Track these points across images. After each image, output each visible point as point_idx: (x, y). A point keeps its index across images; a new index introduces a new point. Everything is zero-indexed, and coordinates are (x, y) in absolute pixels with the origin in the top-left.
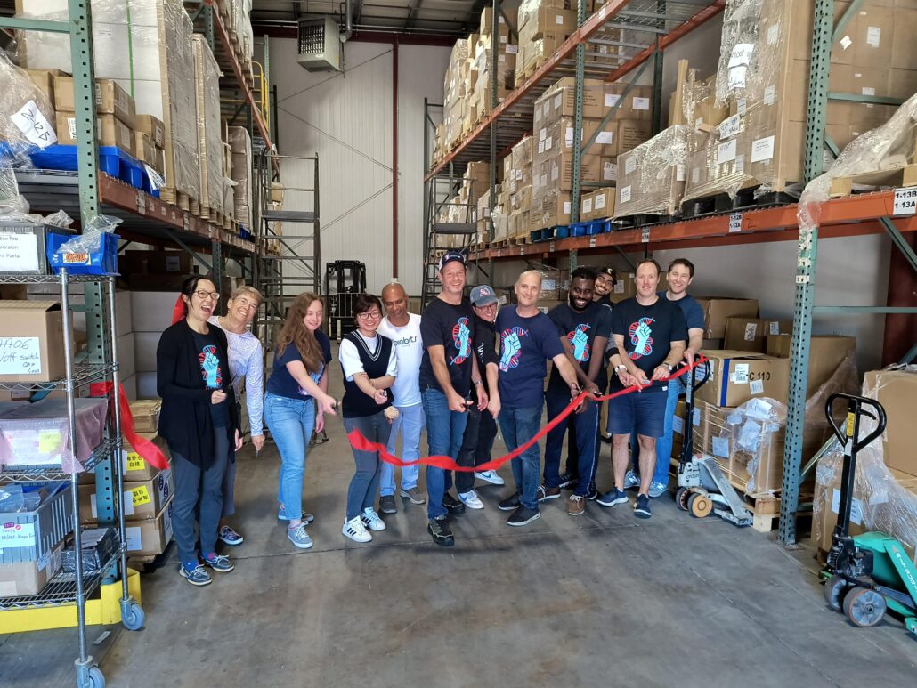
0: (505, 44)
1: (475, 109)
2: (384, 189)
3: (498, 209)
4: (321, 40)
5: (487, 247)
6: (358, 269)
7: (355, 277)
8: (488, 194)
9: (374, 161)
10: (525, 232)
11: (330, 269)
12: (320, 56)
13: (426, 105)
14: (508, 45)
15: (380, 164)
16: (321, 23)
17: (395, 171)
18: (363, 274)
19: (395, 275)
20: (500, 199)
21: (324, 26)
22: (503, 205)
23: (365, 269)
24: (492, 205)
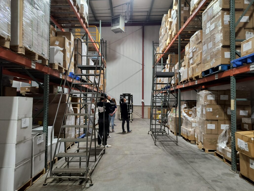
0: (183, 7)
1: (171, 35)
2: (139, 71)
3: (182, 68)
4: (119, 22)
5: (178, 84)
6: (130, 96)
7: (129, 99)
8: (178, 63)
9: (136, 62)
10: (199, 73)
11: (121, 97)
12: (118, 27)
13: (153, 43)
14: (184, 7)
15: (138, 63)
16: (119, 17)
17: (143, 65)
18: (132, 98)
19: (143, 99)
20: (183, 64)
21: (119, 18)
22: (185, 66)
23: (132, 96)
24: (180, 67)
